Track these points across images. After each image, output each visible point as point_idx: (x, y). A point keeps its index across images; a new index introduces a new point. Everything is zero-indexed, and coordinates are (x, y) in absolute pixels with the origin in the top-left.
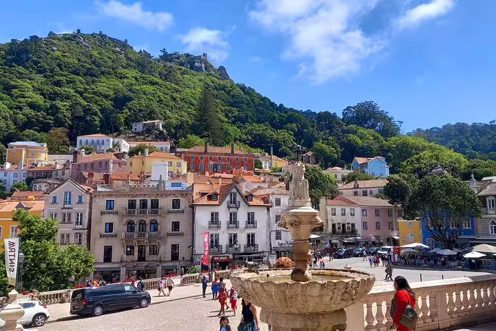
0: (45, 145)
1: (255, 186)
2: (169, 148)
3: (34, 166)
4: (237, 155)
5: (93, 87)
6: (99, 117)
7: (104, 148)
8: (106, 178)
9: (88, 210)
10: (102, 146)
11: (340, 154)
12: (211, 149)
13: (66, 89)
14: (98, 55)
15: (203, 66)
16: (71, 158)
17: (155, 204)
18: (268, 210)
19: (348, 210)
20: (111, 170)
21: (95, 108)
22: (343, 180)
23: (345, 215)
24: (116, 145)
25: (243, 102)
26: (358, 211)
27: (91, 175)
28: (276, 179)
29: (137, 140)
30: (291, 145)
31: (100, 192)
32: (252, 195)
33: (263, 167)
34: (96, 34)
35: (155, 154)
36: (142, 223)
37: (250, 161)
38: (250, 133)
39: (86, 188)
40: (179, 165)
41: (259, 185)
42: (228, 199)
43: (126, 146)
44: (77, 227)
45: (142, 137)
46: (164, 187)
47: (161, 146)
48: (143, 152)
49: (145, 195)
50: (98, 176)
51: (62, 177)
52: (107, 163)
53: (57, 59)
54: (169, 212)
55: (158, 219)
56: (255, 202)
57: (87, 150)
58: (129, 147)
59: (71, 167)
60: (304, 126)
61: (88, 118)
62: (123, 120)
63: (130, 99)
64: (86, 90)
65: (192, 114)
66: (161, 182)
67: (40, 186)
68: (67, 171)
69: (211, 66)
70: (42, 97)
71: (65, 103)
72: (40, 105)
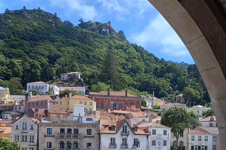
0: (8, 89)
1: (141, 120)
2: (85, 91)
3: (2, 103)
4: (129, 97)
5: (36, 48)
6: (40, 70)
7: (44, 91)
8: (46, 112)
9: (36, 134)
10: (43, 90)
11: (203, 96)
12: (112, 93)
13: (19, 50)
14: (37, 25)
15: (108, 31)
16: (23, 97)
17: (76, 131)
18: (148, 137)
19: (203, 137)
20: (49, 107)
21: (37, 63)
22: (203, 115)
23: (201, 140)
24: (51, 90)
25: (135, 58)
26: (210, 138)
27: (37, 110)
28: (155, 114)
29: (64, 86)
30: (168, 89)
31: (43, 123)
32: (137, 128)
33: (147, 105)
34: (36, 10)
35: (76, 96)
36: (69, 143)
37: (138, 102)
38: (139, 80)
39: (35, 120)
40: (91, 104)
41: (143, 119)
42: (121, 129)
43: (57, 90)
44: (31, 144)
45: (67, 84)
46: (82, 121)
47: (80, 90)
48: (68, 95)
49: (70, 126)
50: (41, 111)
51: (19, 110)
52: (46, 102)
53: (12, 29)
54: (85, 137)
55: (78, 141)
56: (139, 131)
57: (33, 92)
58: (59, 90)
59: (24, 104)
60: (178, 75)
61: (33, 71)
62: (55, 72)
63: (59, 57)
64: (30, 50)
65: (100, 67)
66: (80, 117)
67: (7, 116)
68: (22, 107)
69: (114, 31)
70: (4, 56)
71: (19, 60)
72: (3, 62)
